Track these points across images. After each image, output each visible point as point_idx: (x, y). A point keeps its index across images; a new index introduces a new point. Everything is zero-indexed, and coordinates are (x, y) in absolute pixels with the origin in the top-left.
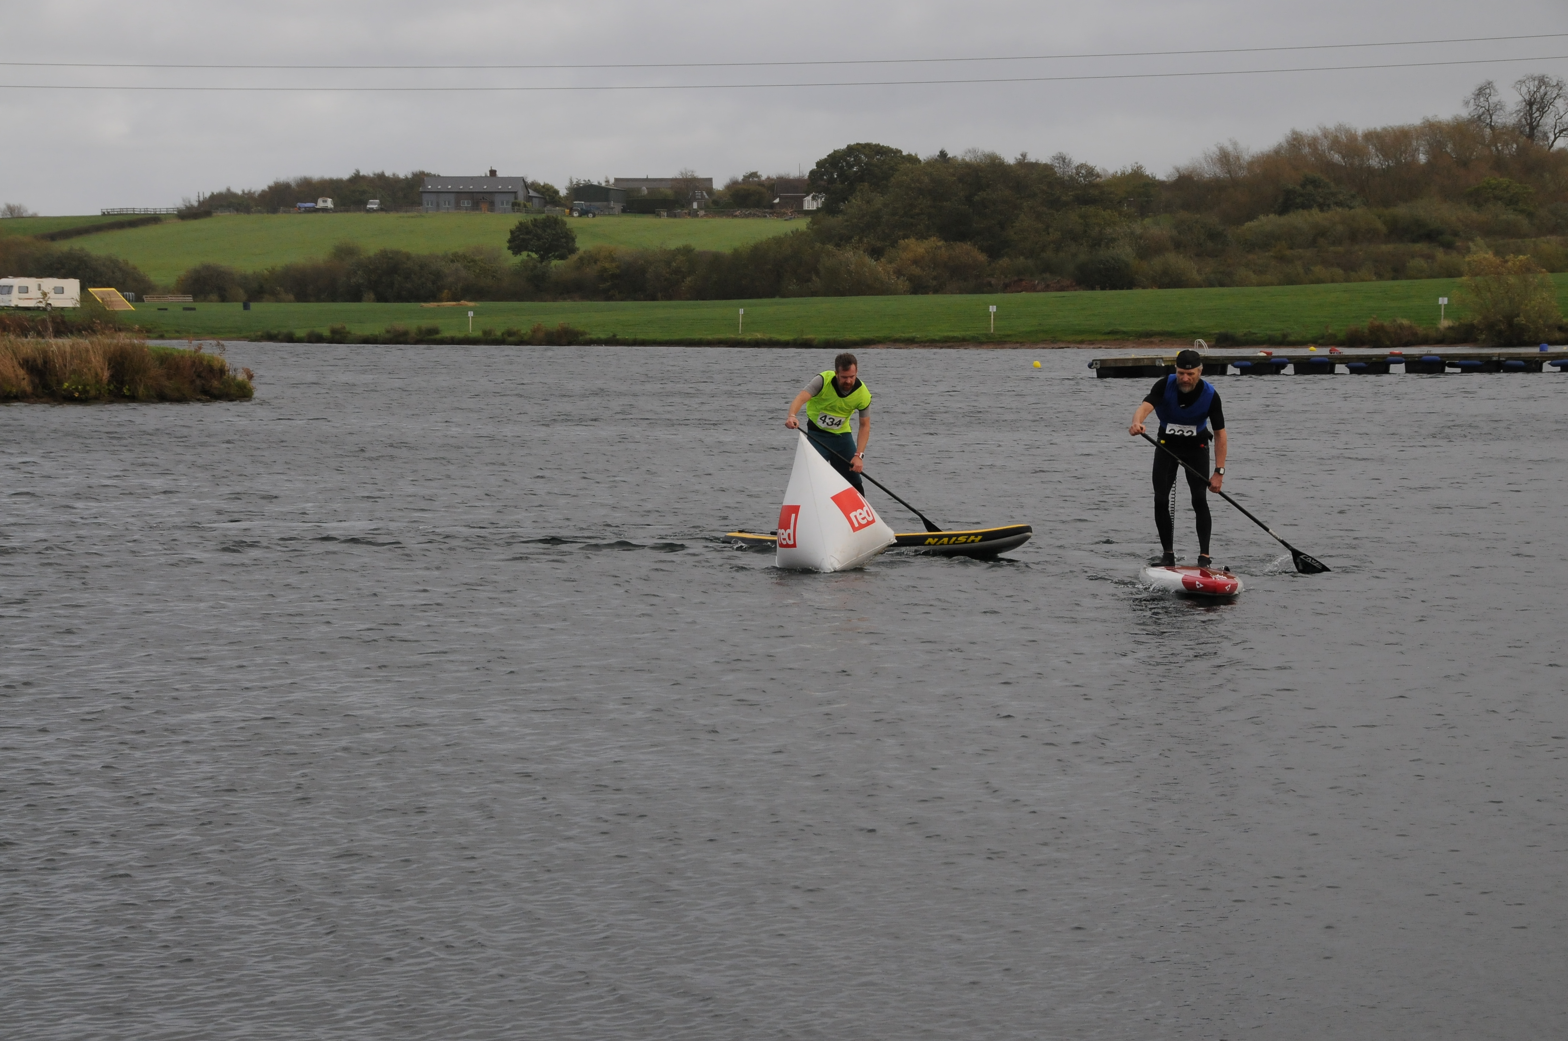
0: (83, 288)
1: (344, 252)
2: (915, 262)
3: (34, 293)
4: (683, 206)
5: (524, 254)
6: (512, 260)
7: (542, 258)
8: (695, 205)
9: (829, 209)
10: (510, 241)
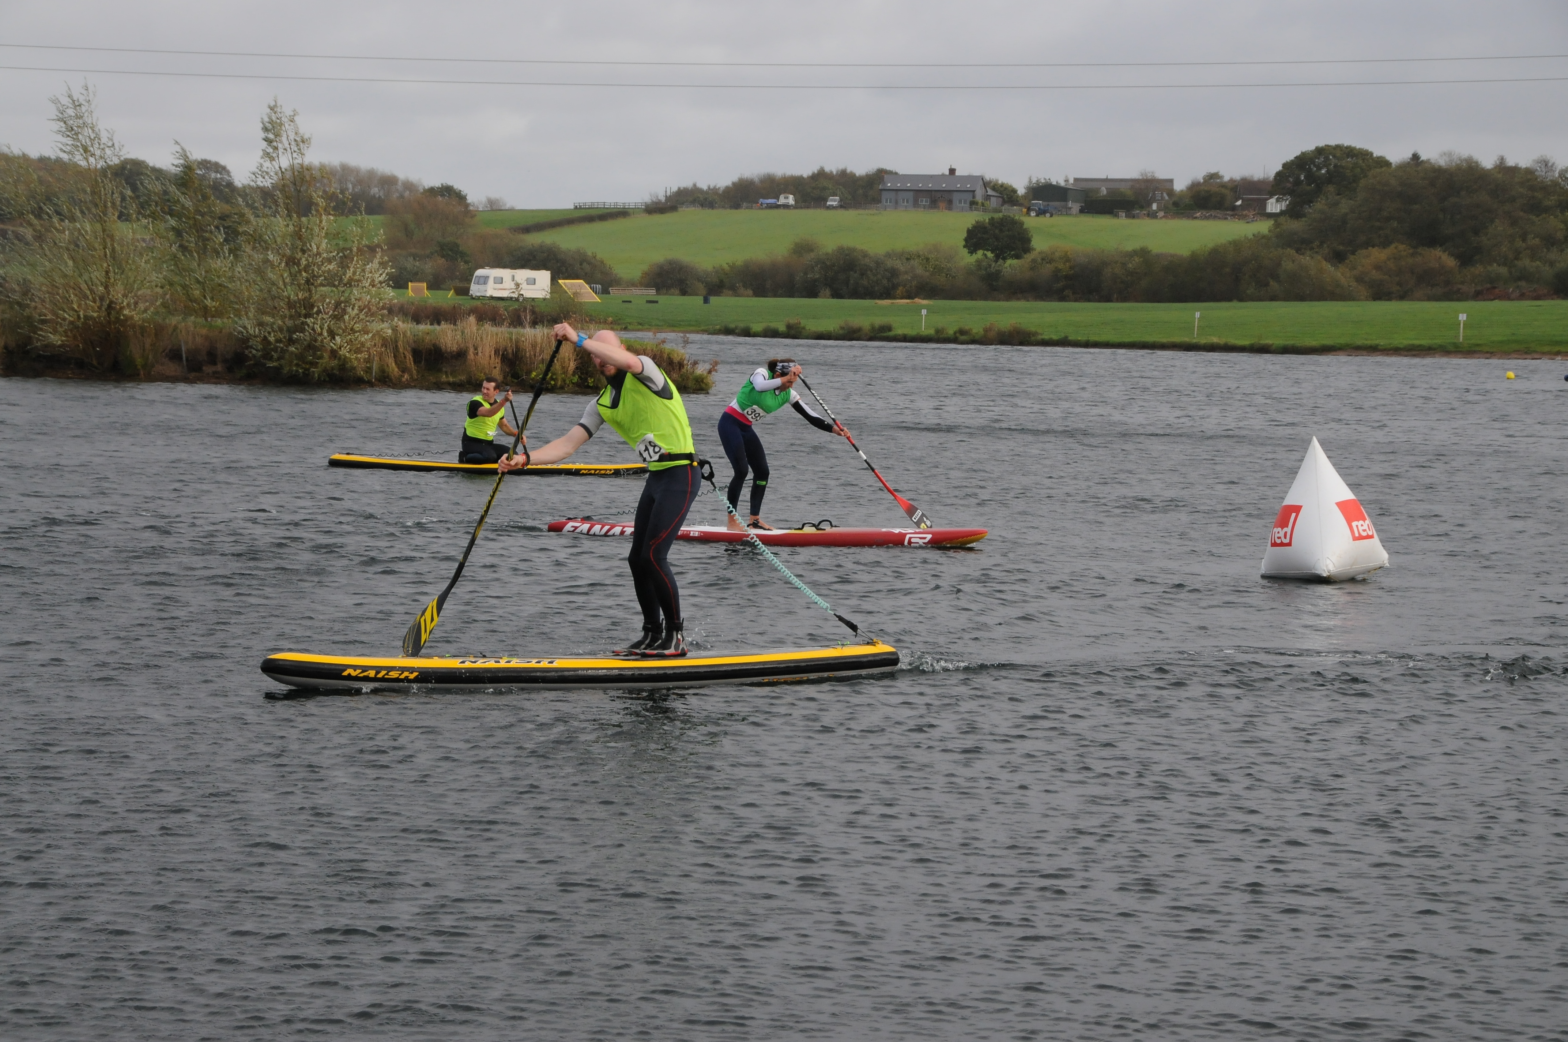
0: (554, 280)
1: (803, 248)
2: (1377, 268)
3: (508, 284)
4: (1142, 207)
5: (980, 253)
6: (967, 259)
7: (997, 257)
8: (1154, 206)
9: (1293, 212)
10: (966, 240)
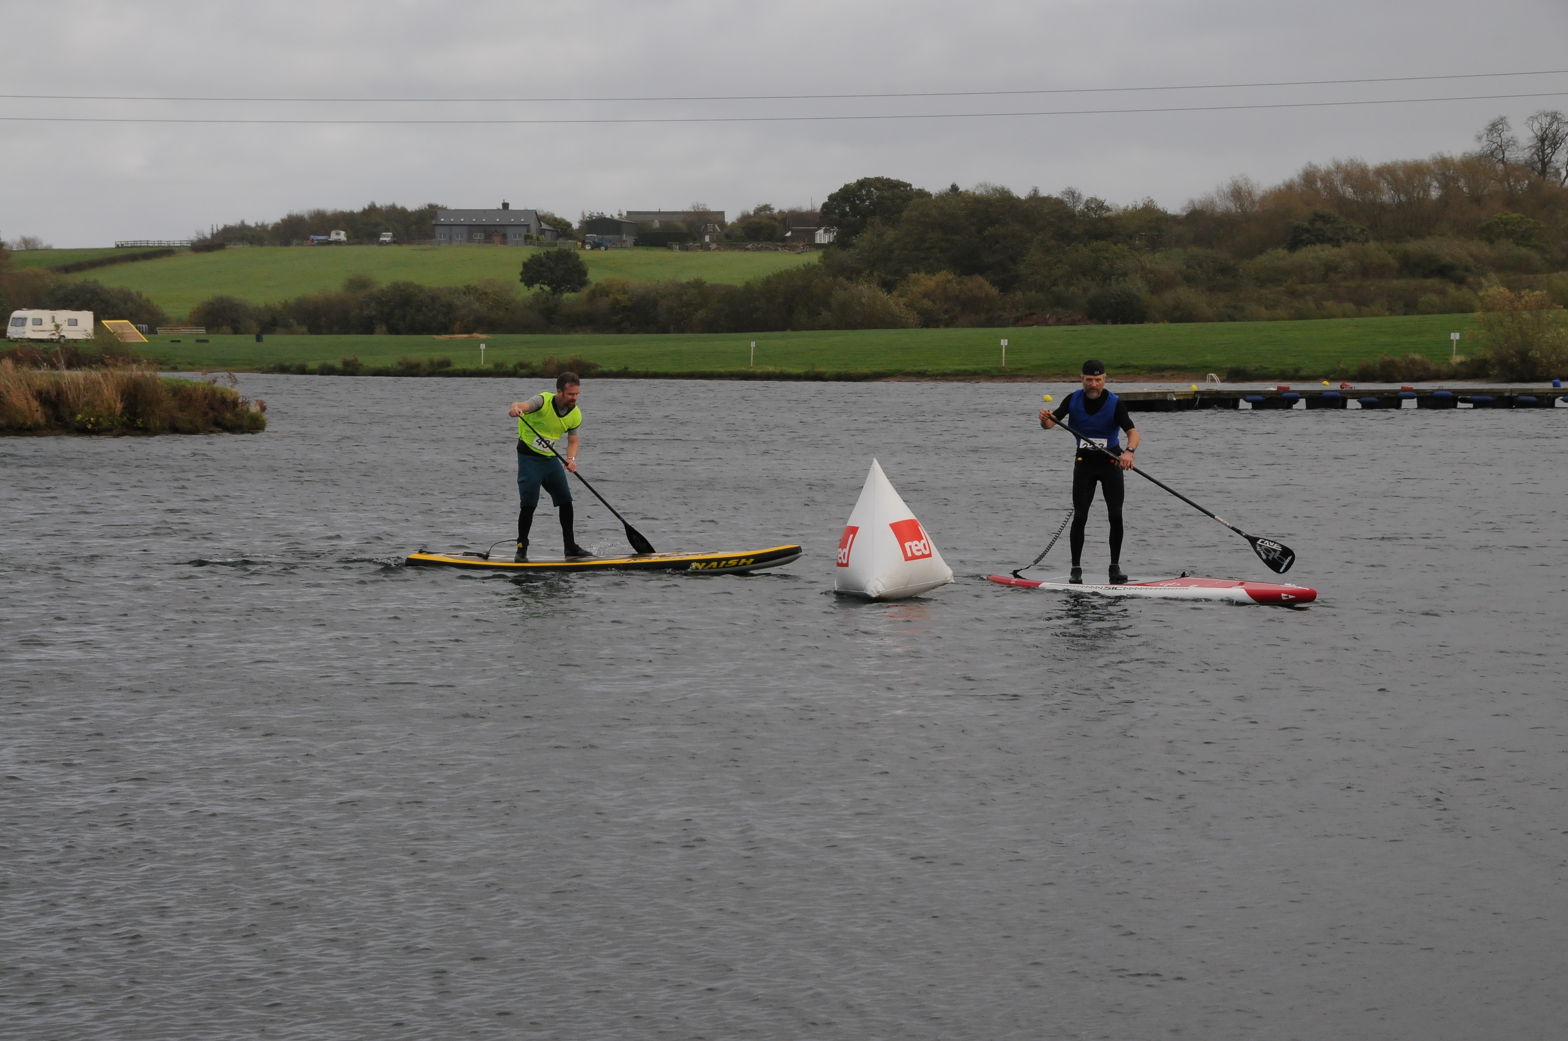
0: (97, 320)
1: (358, 284)
2: (926, 295)
3: (48, 325)
4: (695, 240)
5: (536, 288)
6: (524, 293)
7: (554, 291)
8: (707, 239)
9: (841, 243)
10: (522, 274)
